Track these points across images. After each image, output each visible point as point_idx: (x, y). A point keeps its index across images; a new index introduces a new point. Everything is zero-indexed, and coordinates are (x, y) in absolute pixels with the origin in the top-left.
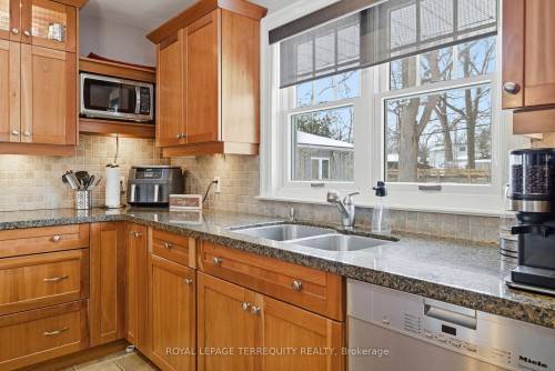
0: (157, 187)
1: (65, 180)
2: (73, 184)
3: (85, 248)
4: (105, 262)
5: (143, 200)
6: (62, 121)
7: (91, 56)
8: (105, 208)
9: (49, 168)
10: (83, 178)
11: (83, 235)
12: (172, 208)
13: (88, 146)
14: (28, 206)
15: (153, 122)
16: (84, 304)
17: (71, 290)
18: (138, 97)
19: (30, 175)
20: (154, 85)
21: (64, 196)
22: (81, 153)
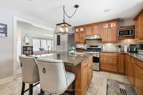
0: (135, 48)
1: (116, 46)
2: (118, 47)
3: (118, 57)
4: (121, 60)
5: (132, 51)
6: (115, 38)
7: (121, 27)
8: (124, 51)
9: (114, 45)
10: (120, 47)
11: (117, 55)
12: (139, 53)
13: (121, 41)
14: (111, 50)
15: (134, 36)
16: (117, 65)
17: (115, 62)
18: (130, 32)
19: (112, 46)
20: (135, 29)
21: (117, 49)
22: (120, 42)
